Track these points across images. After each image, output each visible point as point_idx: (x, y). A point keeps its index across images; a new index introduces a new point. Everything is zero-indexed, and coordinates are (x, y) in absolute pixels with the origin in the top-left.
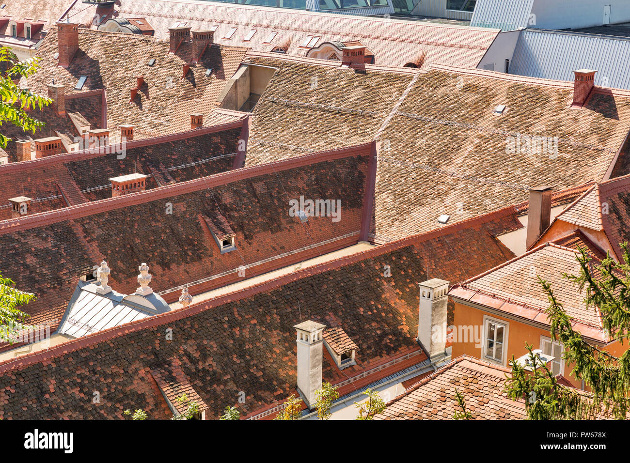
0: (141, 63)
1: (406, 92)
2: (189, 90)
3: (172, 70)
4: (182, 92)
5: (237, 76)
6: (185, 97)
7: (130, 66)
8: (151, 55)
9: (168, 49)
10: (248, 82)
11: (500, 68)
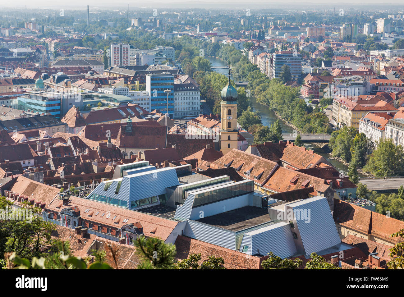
0: (67, 237)
1: (133, 254)
2: (80, 247)
3: (76, 240)
4: (78, 247)
5: (92, 245)
6: (78, 249)
7: (64, 238)
8: (70, 235)
9: (75, 233)
10: (95, 246)
11: (180, 233)
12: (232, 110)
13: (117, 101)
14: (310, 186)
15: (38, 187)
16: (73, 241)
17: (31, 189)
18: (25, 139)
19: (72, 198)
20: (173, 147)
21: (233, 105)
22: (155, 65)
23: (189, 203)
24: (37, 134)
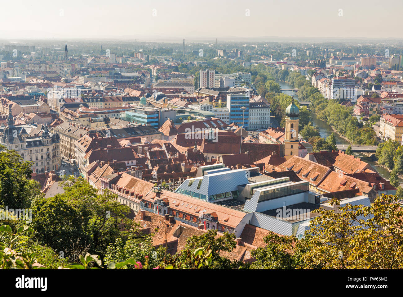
0: (158, 222)
2: (167, 231)
5: (177, 229)
7: (156, 222)
8: (160, 221)
9: (164, 219)
10: (180, 230)
11: (247, 222)
12: (294, 124)
13: (203, 116)
14: (357, 188)
15: (138, 182)
16: (163, 225)
17: (132, 183)
18: (130, 144)
19: (164, 191)
20: (246, 153)
21: (295, 120)
22: (235, 87)
23: (255, 198)
24: (139, 141)
